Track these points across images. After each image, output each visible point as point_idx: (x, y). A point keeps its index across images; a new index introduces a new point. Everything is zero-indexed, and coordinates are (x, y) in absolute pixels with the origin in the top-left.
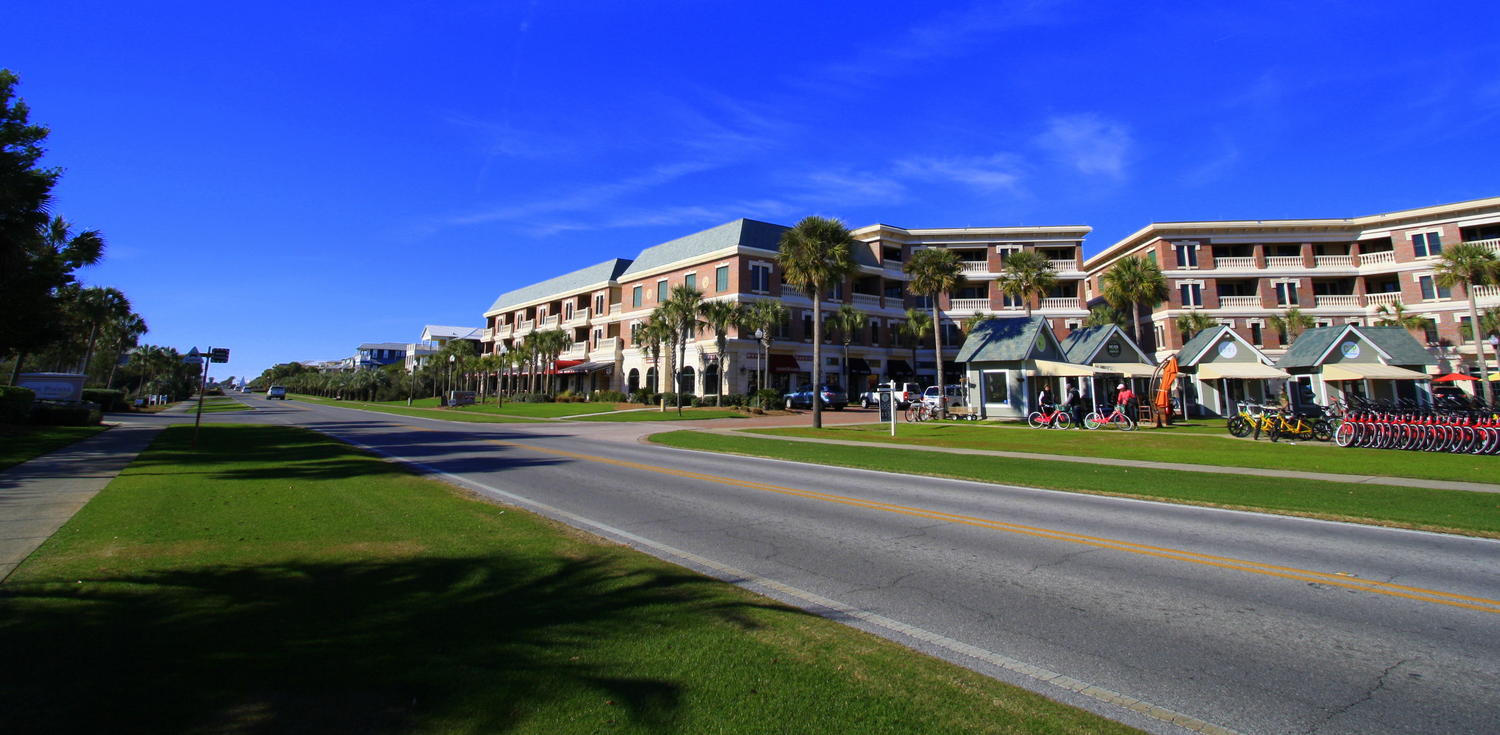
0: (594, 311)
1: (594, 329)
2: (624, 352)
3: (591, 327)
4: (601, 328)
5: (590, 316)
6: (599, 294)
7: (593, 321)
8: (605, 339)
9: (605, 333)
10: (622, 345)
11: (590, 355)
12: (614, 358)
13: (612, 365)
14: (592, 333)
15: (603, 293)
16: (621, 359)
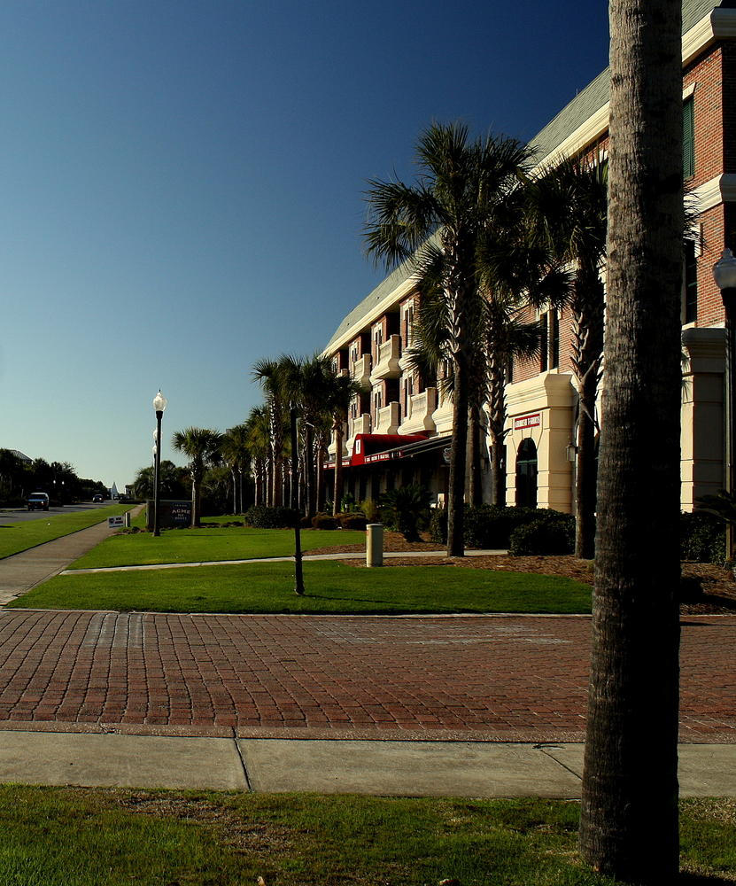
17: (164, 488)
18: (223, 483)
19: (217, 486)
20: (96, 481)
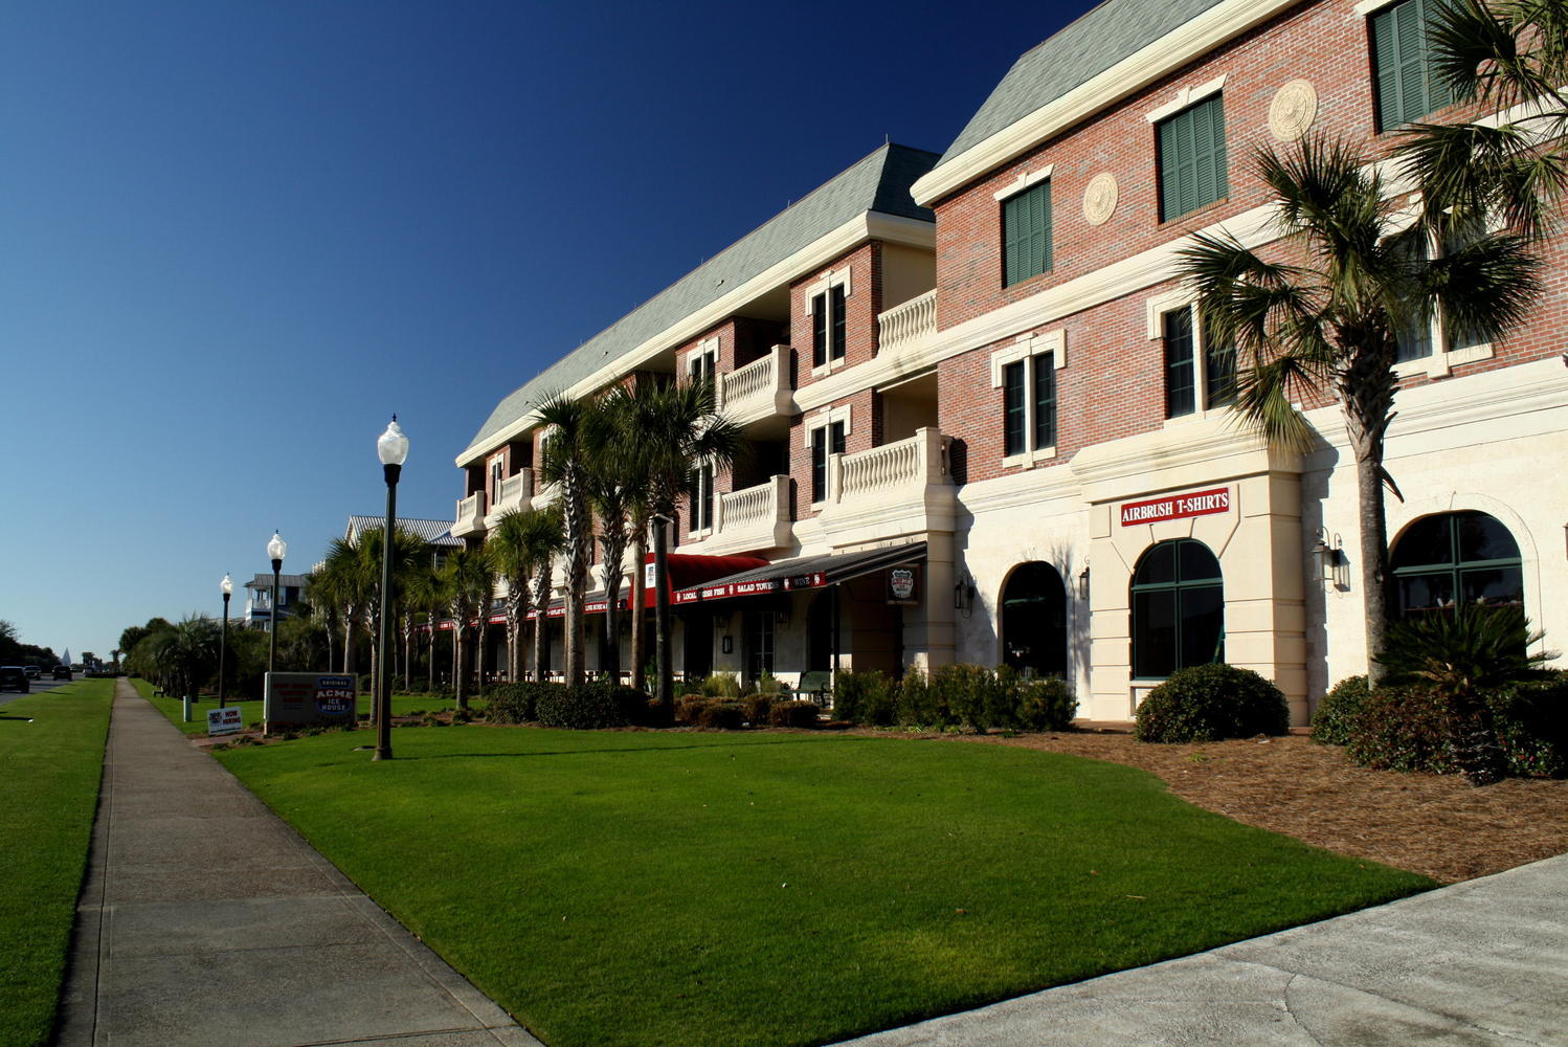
0: (806, 356)
1: (811, 424)
2: (966, 494)
3: (797, 418)
4: (842, 414)
5: (791, 380)
6: (822, 285)
7: (803, 397)
8: (861, 451)
9: (859, 429)
10: (954, 463)
11: (798, 528)
12: (921, 523)
13: (913, 557)
14: (801, 440)
15: (841, 276)
16: (958, 525)
17: (204, 653)
18: (300, 645)
19: (291, 650)
20: (42, 646)
